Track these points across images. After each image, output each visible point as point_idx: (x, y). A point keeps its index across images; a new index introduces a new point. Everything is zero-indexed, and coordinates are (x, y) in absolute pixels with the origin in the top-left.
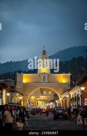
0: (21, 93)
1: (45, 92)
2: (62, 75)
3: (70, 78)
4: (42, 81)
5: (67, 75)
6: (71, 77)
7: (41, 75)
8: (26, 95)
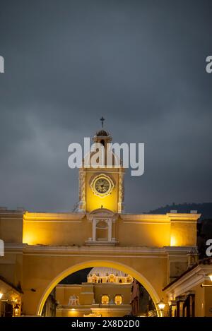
0: (16, 284)
1: (105, 299)
2: (167, 218)
3: (195, 230)
4: (94, 240)
5: (184, 217)
6: (200, 226)
7: (90, 218)
8: (33, 290)
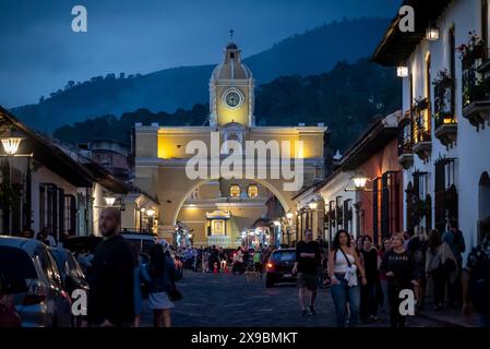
0: (153, 197)
1: (235, 190)
2: (295, 130)
6: (327, 136)
7: (221, 131)
8: (169, 202)
